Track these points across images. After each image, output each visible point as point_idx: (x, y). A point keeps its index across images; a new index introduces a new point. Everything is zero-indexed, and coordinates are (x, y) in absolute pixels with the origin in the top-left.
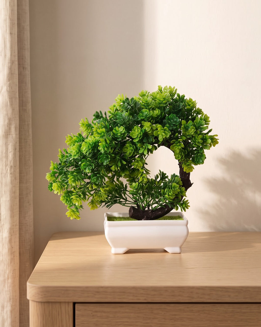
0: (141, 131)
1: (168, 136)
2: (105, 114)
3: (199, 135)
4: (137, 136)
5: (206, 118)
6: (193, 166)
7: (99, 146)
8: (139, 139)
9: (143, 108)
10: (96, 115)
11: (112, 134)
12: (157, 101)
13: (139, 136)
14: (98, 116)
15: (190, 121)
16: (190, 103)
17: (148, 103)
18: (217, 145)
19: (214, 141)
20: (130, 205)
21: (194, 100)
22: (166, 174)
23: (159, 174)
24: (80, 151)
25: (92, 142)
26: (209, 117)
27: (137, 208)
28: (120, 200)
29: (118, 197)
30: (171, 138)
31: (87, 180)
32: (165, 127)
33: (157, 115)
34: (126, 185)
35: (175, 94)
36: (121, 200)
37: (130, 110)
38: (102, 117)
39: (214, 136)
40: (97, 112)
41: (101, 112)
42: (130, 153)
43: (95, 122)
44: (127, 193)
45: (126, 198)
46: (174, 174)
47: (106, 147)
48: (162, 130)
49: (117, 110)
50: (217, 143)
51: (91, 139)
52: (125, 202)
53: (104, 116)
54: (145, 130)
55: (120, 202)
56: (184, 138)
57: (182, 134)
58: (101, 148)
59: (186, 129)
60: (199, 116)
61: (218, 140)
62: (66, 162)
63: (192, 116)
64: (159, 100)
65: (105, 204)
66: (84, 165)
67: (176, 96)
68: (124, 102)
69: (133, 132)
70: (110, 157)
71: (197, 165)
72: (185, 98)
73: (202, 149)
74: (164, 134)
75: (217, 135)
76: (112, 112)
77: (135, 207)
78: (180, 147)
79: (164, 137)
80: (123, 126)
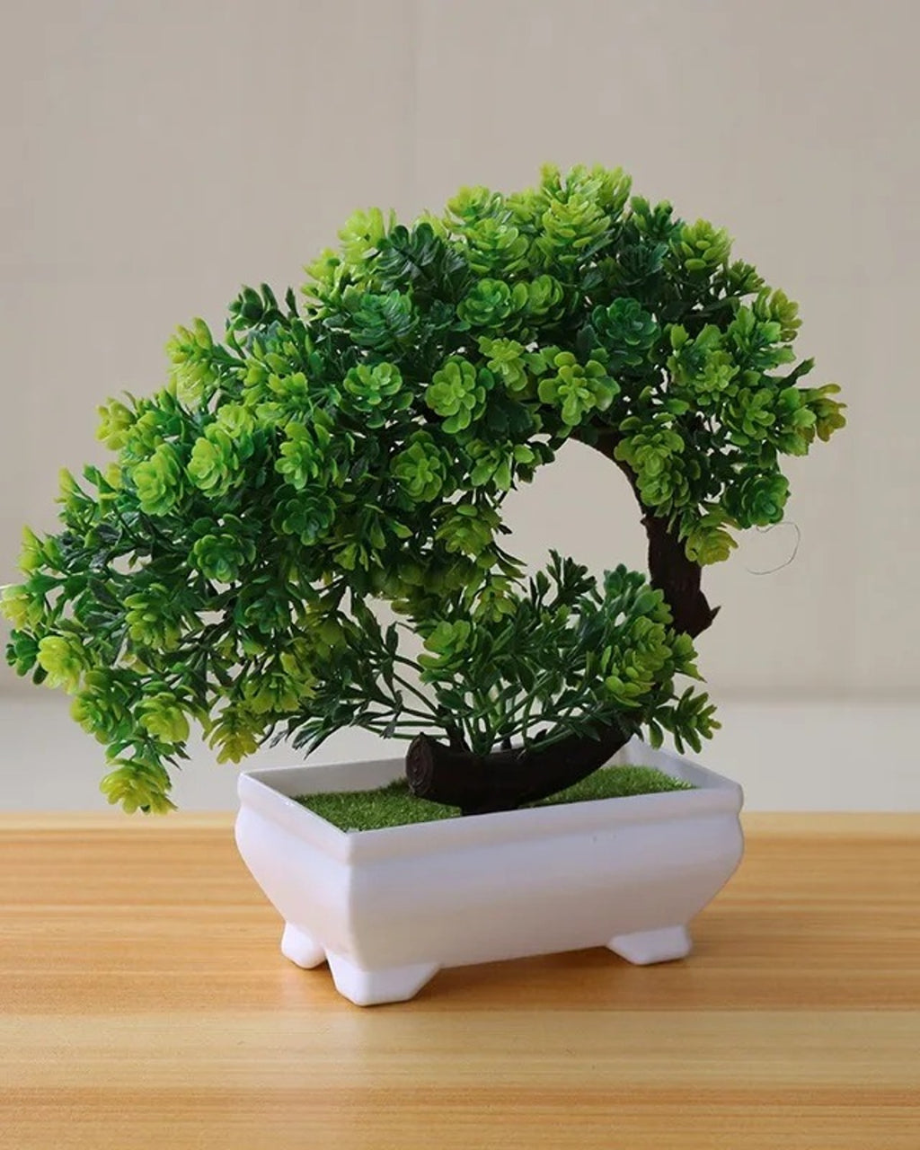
0: (479, 382)
1: (607, 403)
2: (290, 299)
3: (755, 390)
4: (462, 406)
5: (782, 309)
6: (729, 529)
7: (282, 456)
8: (473, 418)
9: (478, 276)
10: (247, 305)
11: (337, 399)
12: (546, 241)
13: (470, 406)
14: (255, 310)
15: (707, 327)
16: (700, 244)
17: (502, 252)
18: (836, 434)
19: (826, 416)
20: (415, 731)
21: (716, 230)
22: (583, 570)
23: (550, 569)
24: (182, 476)
25: (238, 438)
26: (794, 306)
27: (447, 742)
28: (364, 705)
29: (356, 694)
30: (618, 409)
31: (212, 617)
32: (590, 363)
33: (546, 304)
34: (391, 629)
35: (624, 201)
36: (374, 707)
37: (417, 282)
38: (275, 314)
39: (824, 389)
40: (250, 293)
41: (266, 289)
42: (427, 485)
43: (239, 336)
44: (398, 668)
45: (398, 695)
46: (621, 569)
47: (318, 461)
48: (577, 375)
49: (346, 280)
50: (838, 422)
51: (232, 423)
52: (390, 718)
53: (284, 309)
54: (498, 377)
55: (367, 720)
56: (682, 408)
57: (664, 386)
58: (288, 467)
59: (694, 363)
60: (747, 301)
61: (841, 411)
62: (104, 529)
63: (709, 300)
64: (556, 236)
65: (290, 731)
66: (207, 550)
67: (627, 208)
68: (382, 245)
69: (440, 386)
70: (333, 506)
71: (747, 526)
72: (673, 219)
73: (769, 451)
74: (584, 394)
75: (836, 388)
76: (321, 289)
77: (440, 737)
78: (664, 452)
79: (588, 406)
80: (389, 361)
